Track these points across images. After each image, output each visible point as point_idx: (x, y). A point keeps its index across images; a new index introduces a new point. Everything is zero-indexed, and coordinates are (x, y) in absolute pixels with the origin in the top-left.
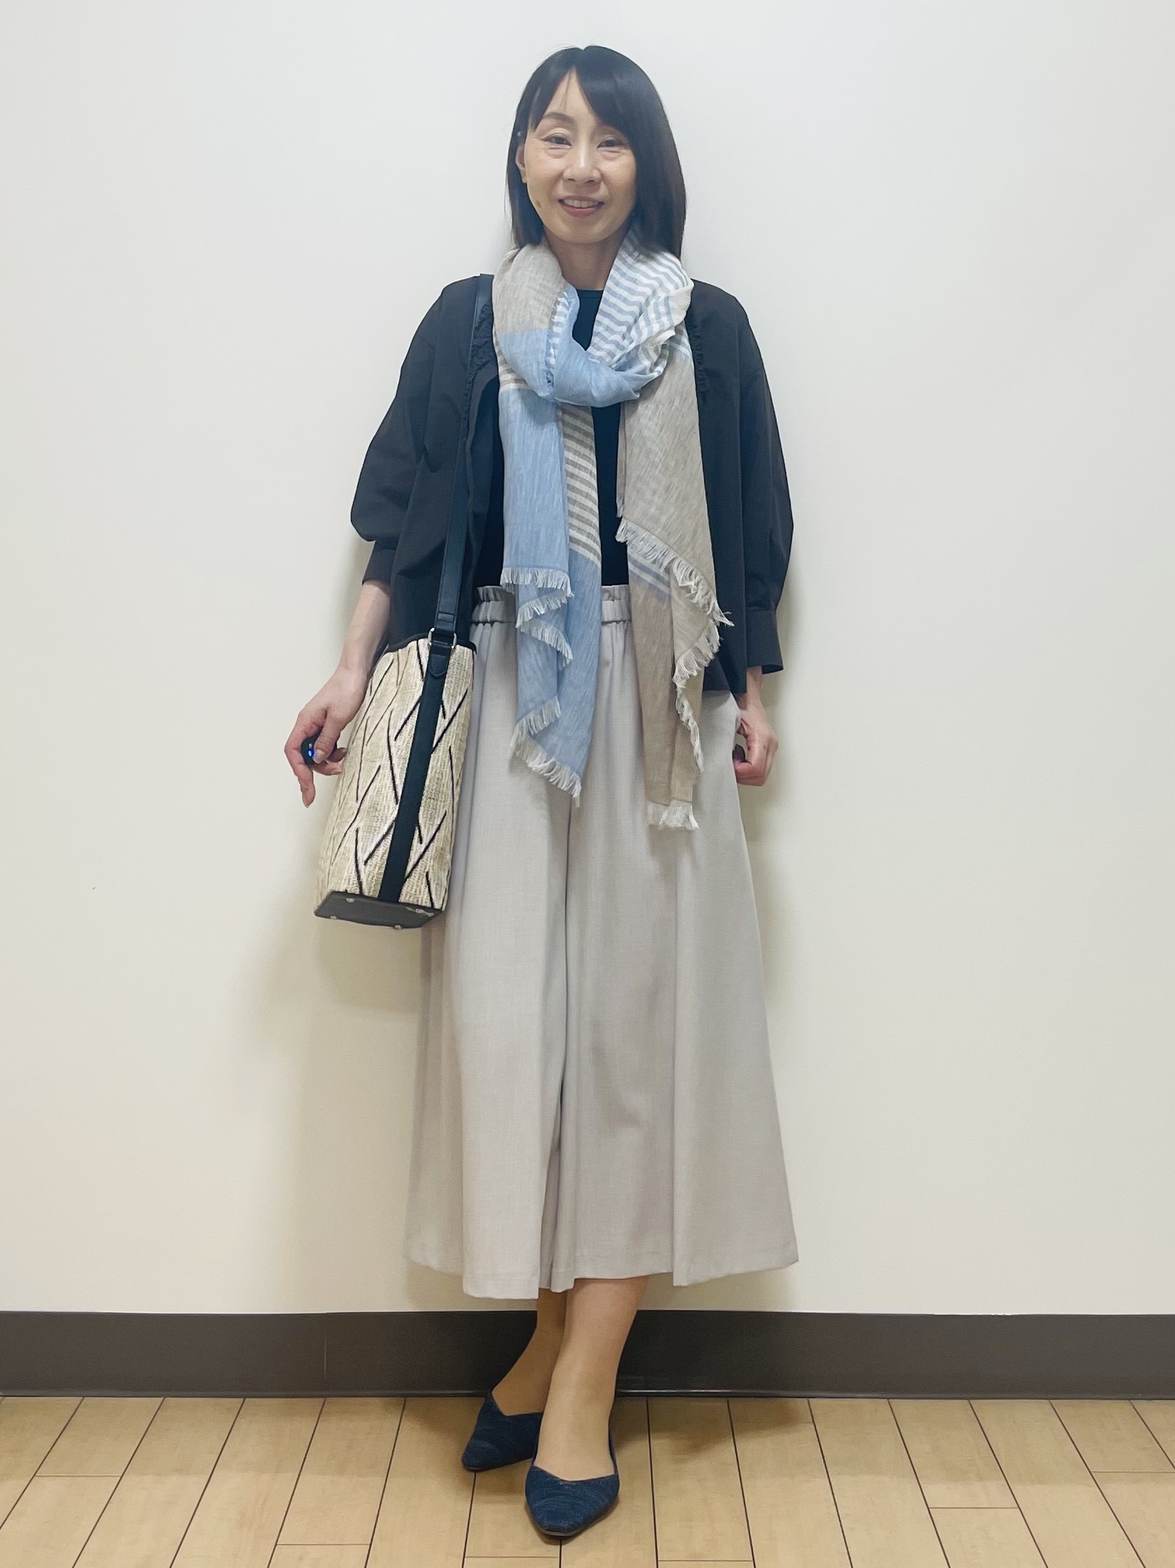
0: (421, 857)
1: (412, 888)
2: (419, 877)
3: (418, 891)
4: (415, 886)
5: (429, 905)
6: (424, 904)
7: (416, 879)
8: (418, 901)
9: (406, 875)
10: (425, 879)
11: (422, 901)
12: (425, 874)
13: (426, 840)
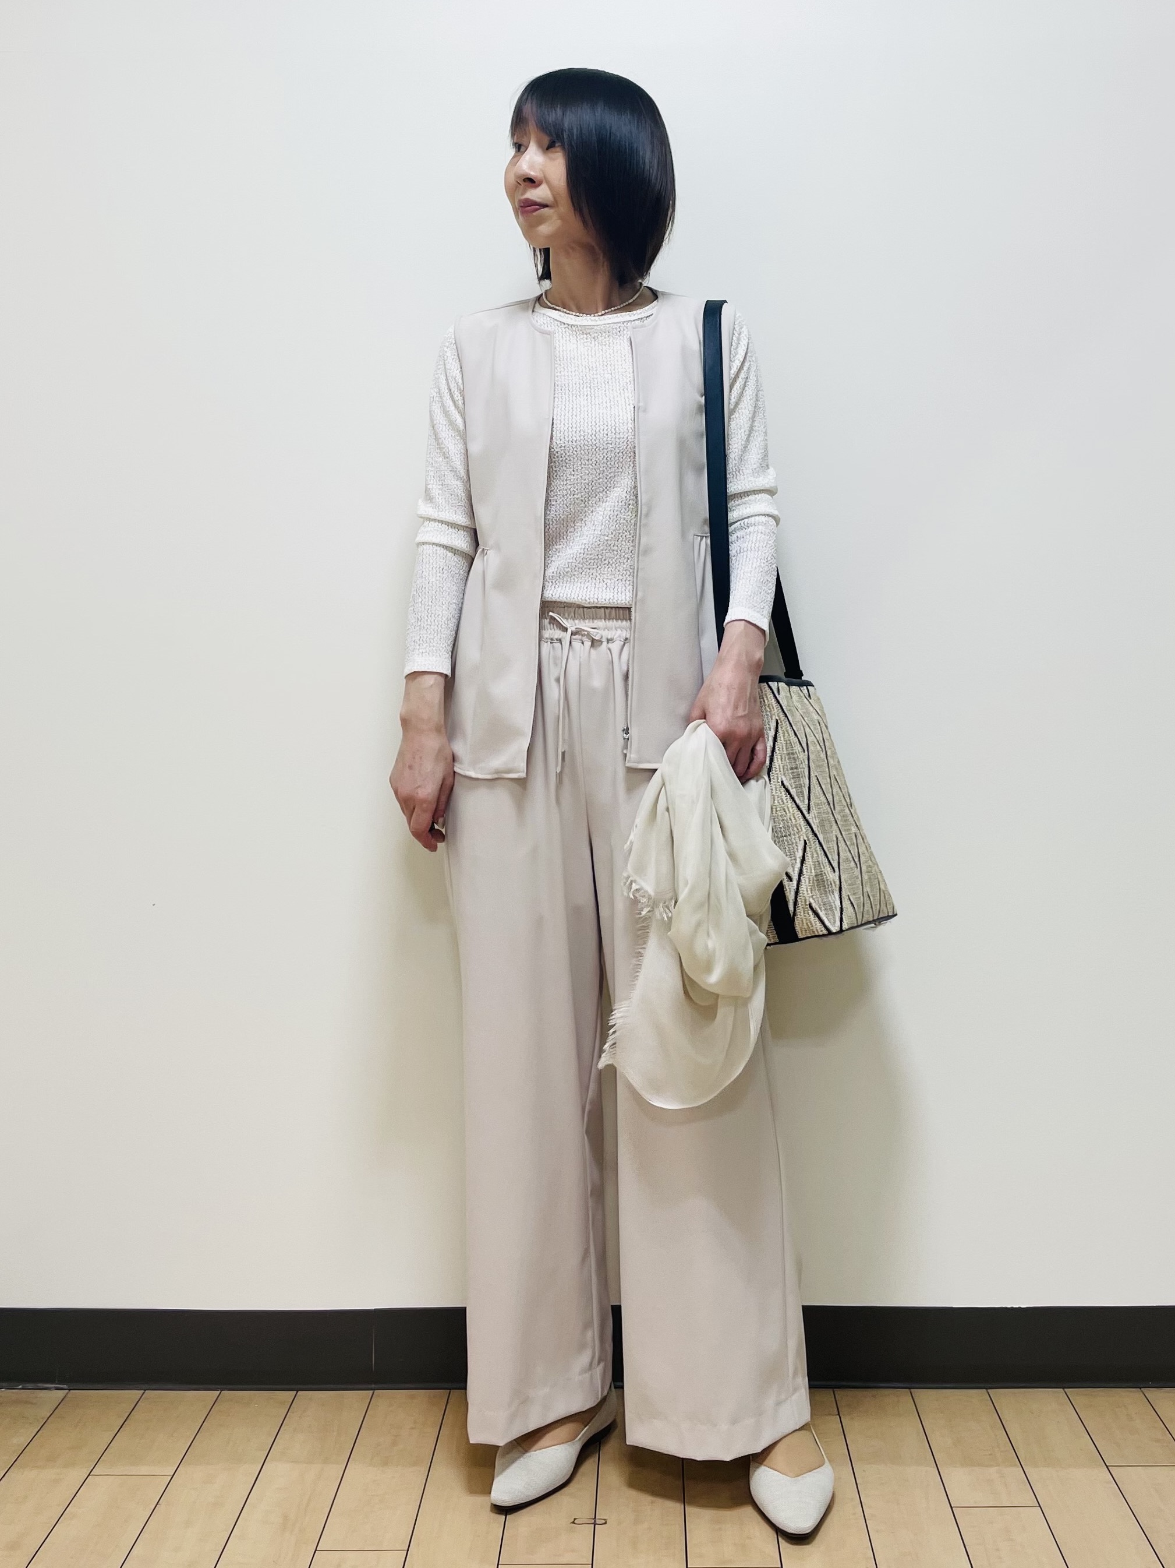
0: (797, 893)
1: (803, 923)
2: (804, 911)
3: (809, 924)
4: (804, 920)
5: (825, 932)
6: (821, 933)
7: (802, 914)
8: (814, 932)
9: (792, 914)
10: (810, 912)
11: (817, 931)
12: (808, 906)
13: (795, 877)
